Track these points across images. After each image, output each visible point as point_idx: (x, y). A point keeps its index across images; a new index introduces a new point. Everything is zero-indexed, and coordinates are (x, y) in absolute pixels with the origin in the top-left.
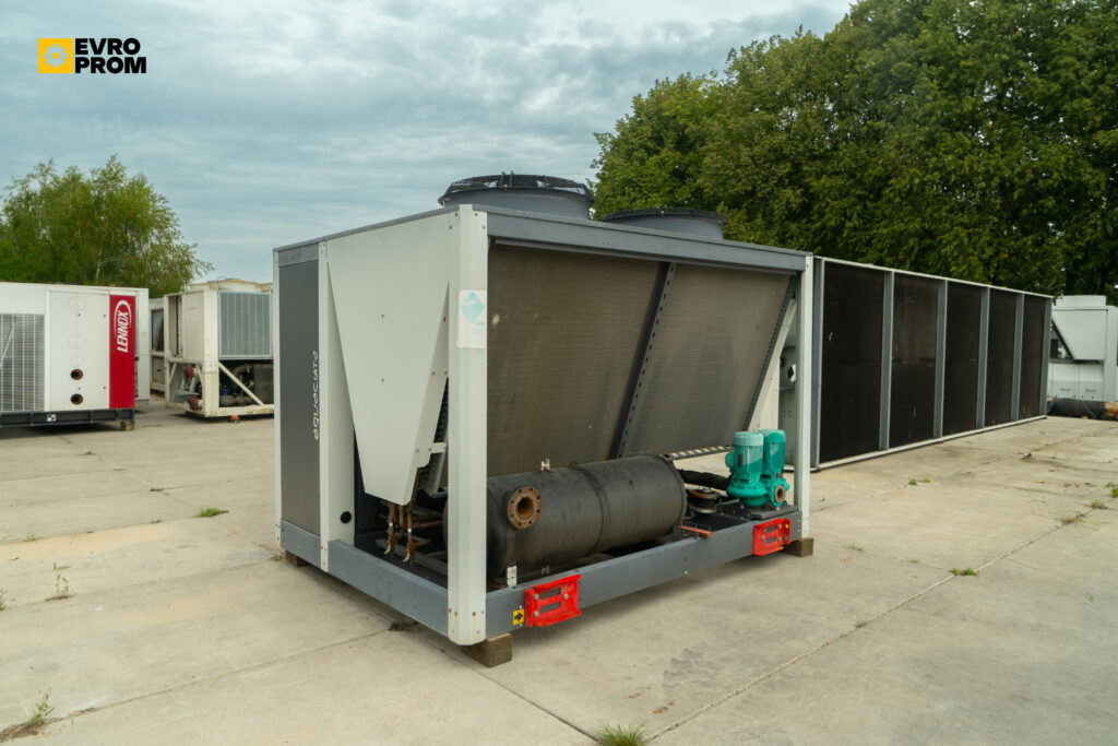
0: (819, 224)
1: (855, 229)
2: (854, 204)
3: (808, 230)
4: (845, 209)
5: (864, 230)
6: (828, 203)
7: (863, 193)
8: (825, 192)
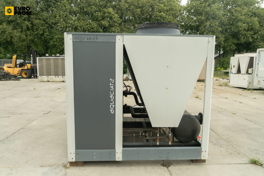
0: (36, 33)
1: (47, 35)
2: (46, 29)
3: (33, 34)
4: (44, 29)
5: (49, 36)
6: (39, 27)
7: (48, 26)
8: (38, 24)
